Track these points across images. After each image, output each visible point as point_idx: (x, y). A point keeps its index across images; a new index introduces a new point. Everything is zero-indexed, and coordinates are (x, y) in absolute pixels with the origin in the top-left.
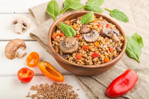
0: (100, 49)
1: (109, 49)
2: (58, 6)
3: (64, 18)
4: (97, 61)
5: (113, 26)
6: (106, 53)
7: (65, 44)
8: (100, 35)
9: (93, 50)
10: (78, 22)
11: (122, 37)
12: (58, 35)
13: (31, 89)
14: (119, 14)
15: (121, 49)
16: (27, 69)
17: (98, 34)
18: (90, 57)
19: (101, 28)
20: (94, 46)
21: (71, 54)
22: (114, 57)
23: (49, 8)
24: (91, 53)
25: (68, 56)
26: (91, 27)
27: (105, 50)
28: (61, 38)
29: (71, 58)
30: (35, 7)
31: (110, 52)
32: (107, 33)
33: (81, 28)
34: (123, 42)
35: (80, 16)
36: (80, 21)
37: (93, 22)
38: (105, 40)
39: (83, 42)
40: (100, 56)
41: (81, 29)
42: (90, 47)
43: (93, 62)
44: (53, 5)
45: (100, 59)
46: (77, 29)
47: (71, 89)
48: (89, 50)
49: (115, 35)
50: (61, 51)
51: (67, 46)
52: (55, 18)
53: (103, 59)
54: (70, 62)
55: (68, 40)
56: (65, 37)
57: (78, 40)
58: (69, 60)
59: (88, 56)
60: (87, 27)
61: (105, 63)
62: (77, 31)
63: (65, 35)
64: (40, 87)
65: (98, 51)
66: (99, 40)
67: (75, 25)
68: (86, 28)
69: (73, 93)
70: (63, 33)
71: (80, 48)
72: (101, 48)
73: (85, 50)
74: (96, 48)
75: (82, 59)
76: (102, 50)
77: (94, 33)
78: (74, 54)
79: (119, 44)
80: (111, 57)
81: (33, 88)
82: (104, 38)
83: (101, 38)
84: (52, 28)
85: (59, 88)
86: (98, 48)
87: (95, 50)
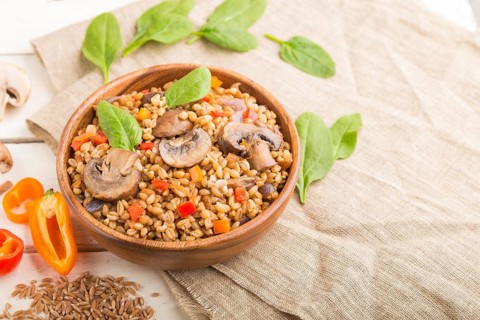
0: (207, 192)
1: (234, 194)
3: (122, 84)
4: (192, 229)
5: (264, 115)
6: (222, 206)
7: (101, 172)
8: (215, 144)
9: (182, 194)
10: (156, 100)
11: (287, 152)
12: (88, 140)
13: (14, 294)
15: (276, 193)
17: (209, 142)
18: (169, 216)
19: (222, 124)
20: (186, 181)
21: (113, 203)
22: (247, 218)
24: (175, 204)
25: (105, 208)
26: (193, 116)
27: (218, 193)
28: (96, 150)
29: (112, 216)
31: (236, 201)
32: (238, 138)
33: (161, 120)
34: (288, 169)
36: (164, 98)
37: (207, 100)
38: (225, 162)
39: (156, 166)
40: (200, 212)
41: (158, 124)
42: (173, 181)
43: (179, 231)
44: (103, 29)
46: (147, 121)
47: (134, 293)
48: (171, 192)
49: (263, 147)
50: (89, 192)
51: (107, 176)
52: (105, 69)
53: (208, 224)
54: (105, 228)
55: (112, 158)
56: (106, 146)
57: (144, 158)
58: (107, 221)
59: (166, 209)
60: (180, 119)
61: (214, 235)
62: (146, 131)
63: (107, 142)
65: (199, 198)
66: (206, 161)
67: (144, 112)
68: (177, 121)
69: (138, 307)
70: (103, 135)
71: (143, 185)
72: (210, 189)
73: (157, 193)
74: (193, 186)
75: (146, 219)
76: (211, 194)
77: (195, 138)
78: (122, 204)
79: (274, 175)
80: (237, 218)
82: (225, 154)
83: (215, 156)
84: (77, 116)
85: (96, 290)
86: (200, 187)
87: (189, 195)
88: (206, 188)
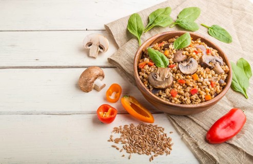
0: (200, 84)
1: (211, 84)
2: (141, 21)
3: (152, 40)
4: (196, 99)
5: (214, 52)
6: (207, 89)
7: (156, 77)
8: (199, 64)
9: (191, 85)
10: (171, 46)
11: (227, 66)
12: (146, 64)
13: (114, 131)
14: (220, 31)
15: (225, 84)
16: (108, 107)
17: (197, 64)
18: (188, 94)
19: (200, 56)
20: (192, 80)
21: (164, 90)
22: (217, 94)
23: (130, 24)
24: (188, 89)
25: (161, 92)
26: (188, 54)
27: (206, 85)
28: (150, 68)
29: (164, 95)
30: (112, 23)
31: (212, 87)
32: (208, 62)
33: (175, 55)
34: (228, 73)
35: (172, 38)
36: (173, 46)
37: (190, 46)
38: (205, 72)
39: (179, 74)
40: (199, 92)
41: (175, 57)
42: (187, 80)
43: (191, 100)
44: (135, 21)
45: (200, 96)
46: (170, 56)
47: (163, 132)
48: (186, 84)
49: (218, 64)
50: (151, 85)
51: (159, 79)
52: (138, 37)
53: (203, 97)
54: (162, 100)
55: (160, 71)
56: (155, 66)
57: (172, 71)
58: (162, 97)
59: (185, 92)
60: (183, 54)
61: (205, 101)
62: (170, 60)
63: (155, 65)
64: (124, 128)
65: (197, 86)
66: (198, 71)
67: (167, 52)
68: (181, 55)
69: (165, 137)
70: (152, 62)
71: (174, 82)
72: (201, 83)
73: (180, 85)
74: (194, 82)
75: (178, 96)
76: (202, 85)
77: (191, 62)
78: (168, 90)
79: (223, 76)
80: (213, 94)
81: (116, 130)
82: (205, 68)
83: (201, 69)
84: (138, 54)
85: (148, 130)
86: (197, 82)
87: (194, 85)
88: (200, 82)
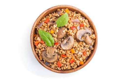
7: (47, 55)
9: (70, 58)
18: (68, 64)
19: (75, 33)
25: (51, 64)
29: (53, 66)
33: (58, 34)
39: (61, 51)
41: (58, 36)
50: (45, 59)
57: (57, 47)
59: (67, 62)
63: (45, 43)
65: (74, 57)
68: (62, 33)
71: (59, 56)
73: (63, 58)
77: (69, 39)
78: (55, 63)
86: (74, 54)
88: (76, 54)
